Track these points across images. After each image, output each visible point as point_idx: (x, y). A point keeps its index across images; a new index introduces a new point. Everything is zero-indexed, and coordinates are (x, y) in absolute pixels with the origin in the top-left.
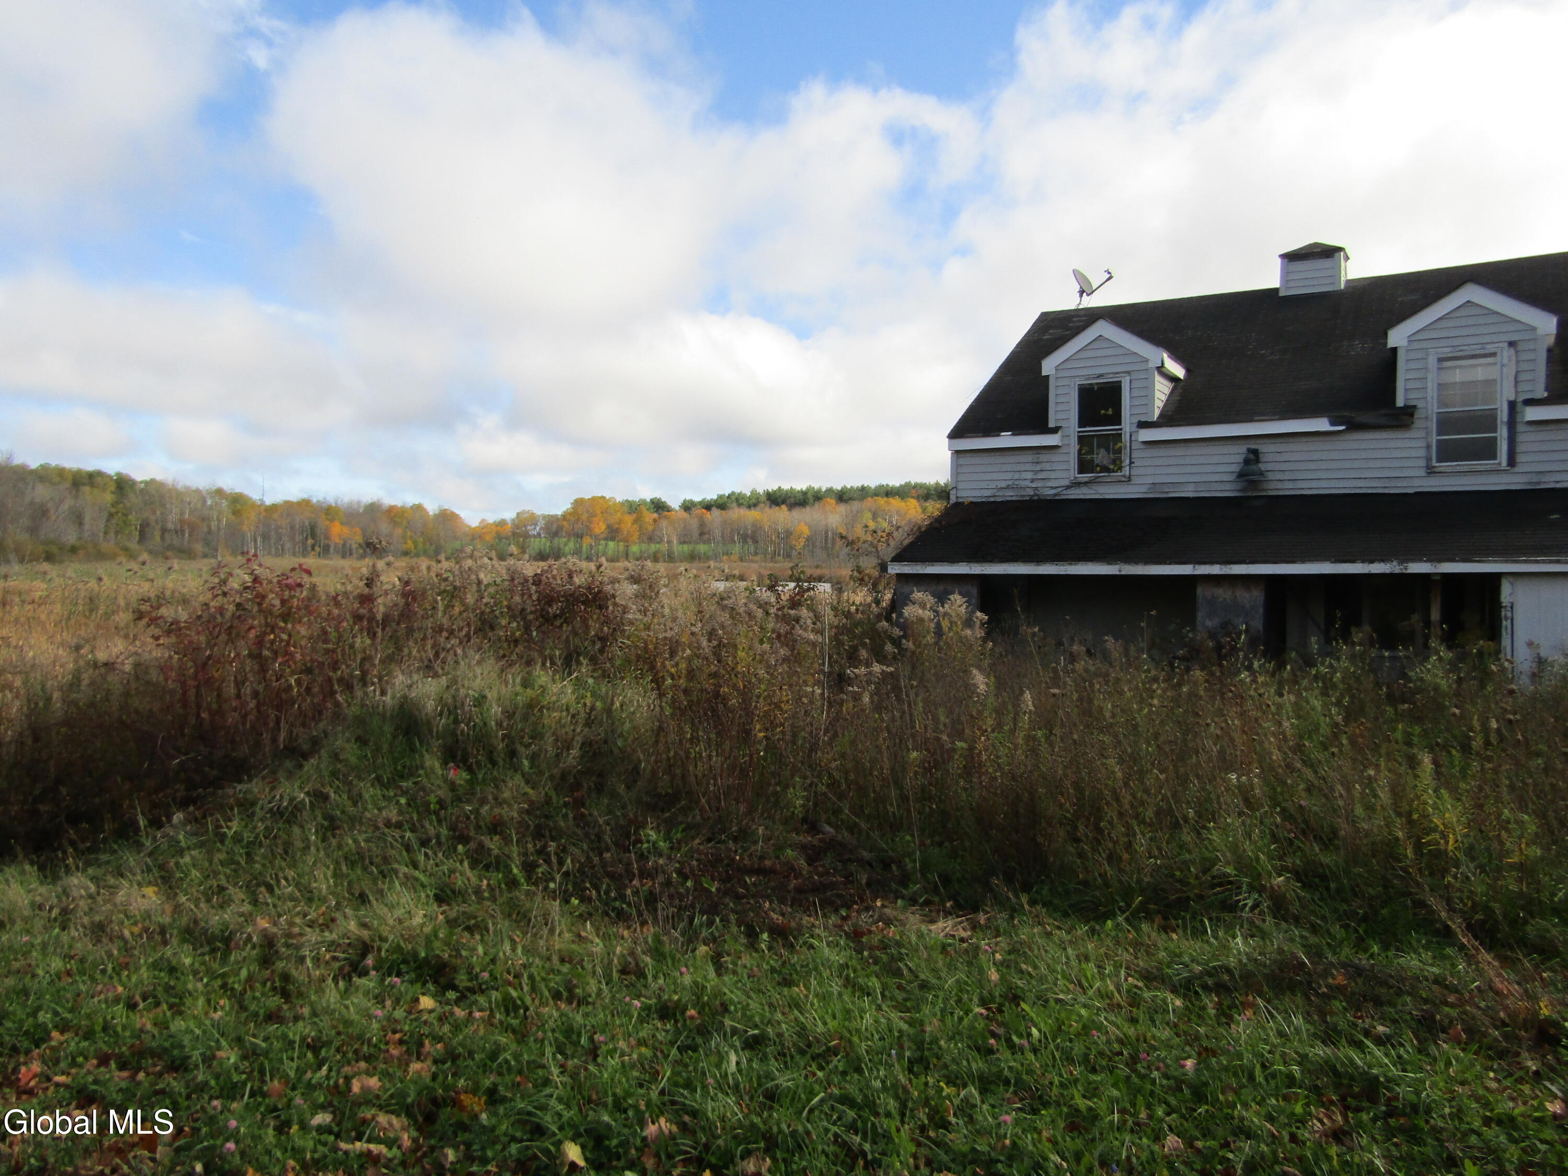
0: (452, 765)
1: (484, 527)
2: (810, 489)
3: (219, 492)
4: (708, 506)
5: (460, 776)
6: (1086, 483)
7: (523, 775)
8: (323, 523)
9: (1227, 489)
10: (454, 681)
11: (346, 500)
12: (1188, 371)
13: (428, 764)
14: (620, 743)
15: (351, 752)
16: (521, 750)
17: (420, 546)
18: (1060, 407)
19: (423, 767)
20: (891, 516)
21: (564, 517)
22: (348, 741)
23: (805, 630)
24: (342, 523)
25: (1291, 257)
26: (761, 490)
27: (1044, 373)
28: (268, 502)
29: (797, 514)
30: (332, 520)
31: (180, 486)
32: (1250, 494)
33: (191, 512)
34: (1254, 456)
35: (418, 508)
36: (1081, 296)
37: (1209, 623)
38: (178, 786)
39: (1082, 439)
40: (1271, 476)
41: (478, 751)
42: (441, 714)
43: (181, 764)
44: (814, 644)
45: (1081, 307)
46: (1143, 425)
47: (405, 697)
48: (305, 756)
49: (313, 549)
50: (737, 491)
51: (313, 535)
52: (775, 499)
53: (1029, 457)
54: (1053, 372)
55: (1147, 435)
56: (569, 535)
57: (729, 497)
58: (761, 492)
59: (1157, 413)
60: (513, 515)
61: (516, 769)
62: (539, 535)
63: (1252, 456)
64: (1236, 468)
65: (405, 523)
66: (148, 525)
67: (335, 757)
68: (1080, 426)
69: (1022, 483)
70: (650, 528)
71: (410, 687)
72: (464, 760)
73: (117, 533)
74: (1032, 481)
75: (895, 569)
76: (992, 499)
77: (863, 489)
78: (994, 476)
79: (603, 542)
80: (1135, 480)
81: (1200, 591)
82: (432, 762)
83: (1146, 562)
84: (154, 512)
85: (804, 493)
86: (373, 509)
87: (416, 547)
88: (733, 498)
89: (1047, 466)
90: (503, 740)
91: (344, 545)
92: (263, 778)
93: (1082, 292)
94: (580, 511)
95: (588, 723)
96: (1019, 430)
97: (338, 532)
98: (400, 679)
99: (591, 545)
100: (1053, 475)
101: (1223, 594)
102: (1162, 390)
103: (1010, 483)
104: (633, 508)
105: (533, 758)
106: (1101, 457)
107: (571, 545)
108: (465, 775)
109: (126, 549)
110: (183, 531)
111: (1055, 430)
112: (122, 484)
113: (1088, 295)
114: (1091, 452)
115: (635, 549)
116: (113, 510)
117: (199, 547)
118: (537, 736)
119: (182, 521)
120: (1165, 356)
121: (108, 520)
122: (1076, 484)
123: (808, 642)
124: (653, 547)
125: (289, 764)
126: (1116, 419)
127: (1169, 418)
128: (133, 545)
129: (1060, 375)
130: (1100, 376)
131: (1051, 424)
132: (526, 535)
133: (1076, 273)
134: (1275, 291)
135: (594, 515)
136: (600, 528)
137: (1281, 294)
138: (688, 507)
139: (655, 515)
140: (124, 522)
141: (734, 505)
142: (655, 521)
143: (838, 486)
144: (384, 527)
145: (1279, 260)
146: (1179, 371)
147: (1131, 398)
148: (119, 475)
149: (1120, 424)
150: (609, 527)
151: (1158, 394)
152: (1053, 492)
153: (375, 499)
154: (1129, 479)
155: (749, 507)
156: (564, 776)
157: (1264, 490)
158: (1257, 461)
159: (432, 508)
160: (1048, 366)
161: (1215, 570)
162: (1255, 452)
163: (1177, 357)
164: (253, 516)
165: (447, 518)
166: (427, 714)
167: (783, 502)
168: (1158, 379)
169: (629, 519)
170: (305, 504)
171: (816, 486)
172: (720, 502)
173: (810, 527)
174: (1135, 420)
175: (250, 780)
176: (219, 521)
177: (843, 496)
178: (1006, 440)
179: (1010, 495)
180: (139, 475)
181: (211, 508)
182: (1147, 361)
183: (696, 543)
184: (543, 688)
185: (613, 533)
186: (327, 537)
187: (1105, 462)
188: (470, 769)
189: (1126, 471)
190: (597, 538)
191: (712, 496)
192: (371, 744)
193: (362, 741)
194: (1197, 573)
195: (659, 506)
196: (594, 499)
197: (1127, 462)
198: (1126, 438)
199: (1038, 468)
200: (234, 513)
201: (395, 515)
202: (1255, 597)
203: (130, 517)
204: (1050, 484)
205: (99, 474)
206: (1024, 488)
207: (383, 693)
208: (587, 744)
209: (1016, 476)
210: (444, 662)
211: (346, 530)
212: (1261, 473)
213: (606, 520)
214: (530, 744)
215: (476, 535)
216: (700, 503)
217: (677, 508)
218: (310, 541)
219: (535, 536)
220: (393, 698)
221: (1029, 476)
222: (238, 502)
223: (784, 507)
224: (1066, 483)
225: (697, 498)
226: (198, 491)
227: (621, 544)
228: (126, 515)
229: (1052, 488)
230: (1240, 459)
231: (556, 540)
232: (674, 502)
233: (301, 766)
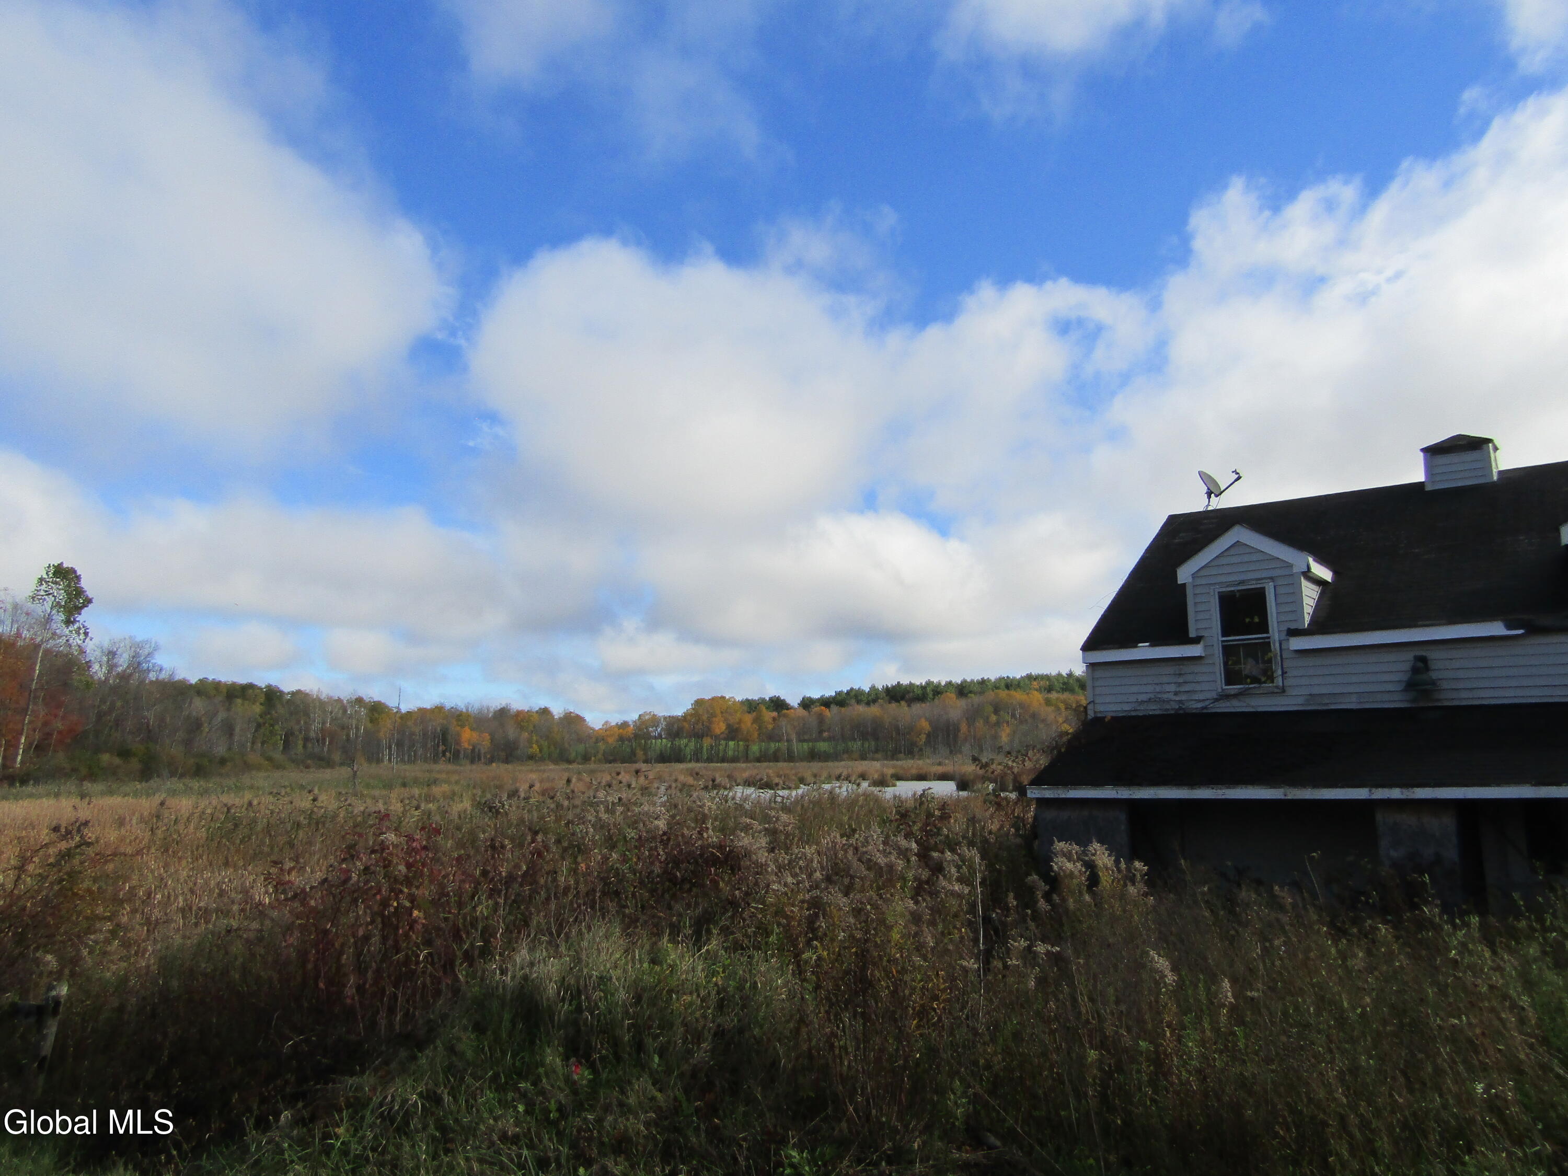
0: (573, 1060)
1: (608, 729)
2: (929, 683)
3: (359, 701)
4: (826, 703)
5: (583, 1075)
6: (1235, 696)
7: (651, 1075)
8: (454, 728)
9: (1396, 700)
10: (577, 960)
11: (477, 706)
12: (1335, 573)
13: (549, 1059)
14: (756, 1031)
15: (467, 1042)
16: (648, 1041)
17: (545, 749)
18: (1201, 616)
19: (543, 1065)
20: (1014, 710)
21: (685, 718)
22: (465, 1029)
23: (950, 881)
24: (472, 729)
25: (1433, 452)
26: (880, 687)
27: (1180, 582)
28: (404, 709)
29: (917, 708)
30: (462, 726)
31: (323, 697)
32: (1422, 704)
33: (333, 720)
34: (1421, 665)
35: (545, 712)
36: (1209, 497)
37: (1393, 853)
38: (289, 1076)
39: (1228, 651)
40: (1445, 685)
41: (602, 1044)
42: (563, 1000)
43: (294, 1046)
44: (960, 896)
45: (1210, 508)
46: (1294, 633)
47: (525, 978)
48: (421, 1046)
49: (444, 755)
50: (856, 687)
51: (444, 740)
52: (897, 694)
53: (1170, 669)
54: (1190, 580)
55: (1297, 643)
56: (690, 737)
57: (848, 693)
58: (880, 688)
59: (1307, 619)
60: (635, 717)
61: (643, 1066)
62: (660, 736)
63: (1420, 665)
64: (1405, 677)
65: (531, 728)
66: (292, 734)
67: (451, 1050)
68: (1223, 636)
69: (1165, 696)
70: (770, 727)
71: (532, 964)
72: (587, 1057)
73: (263, 743)
74: (1176, 693)
75: (1034, 793)
76: (1133, 714)
77: (983, 682)
78: (1134, 689)
79: (723, 742)
80: (1290, 692)
81: (1379, 817)
82: (552, 1057)
83: (1316, 785)
84: (298, 722)
85: (923, 688)
86: (503, 713)
87: (541, 751)
88: (853, 694)
89: (1189, 678)
90: (629, 1030)
91: (473, 750)
92: (376, 1070)
93: (1209, 494)
94: (701, 712)
95: (721, 1006)
96: (1156, 642)
97: (467, 737)
98: (522, 955)
99: (712, 747)
100: (1198, 687)
101: (1408, 820)
102: (1310, 595)
103: (1152, 696)
104: (751, 706)
105: (662, 1052)
106: (1249, 667)
107: (692, 745)
108: (587, 1074)
109: (270, 759)
110: (324, 739)
111: (1197, 640)
112: (272, 695)
113: (1217, 496)
114: (1238, 662)
115: (755, 748)
116: (261, 720)
117: (337, 757)
118: (666, 1025)
119: (322, 730)
120: (1311, 560)
121: (256, 731)
122: (1225, 697)
123: (953, 894)
124: (773, 746)
125: (403, 1054)
126: (1263, 627)
127: (1320, 625)
128: (278, 756)
129: (1199, 582)
130: (1242, 582)
131: (1192, 634)
132: (648, 736)
133: (1202, 475)
134: (1421, 485)
135: (713, 715)
136: (720, 727)
137: (1429, 488)
138: (807, 704)
139: (775, 714)
140: (271, 732)
141: (853, 701)
142: (774, 719)
143: (957, 680)
144: (511, 732)
145: (1421, 455)
146: (1324, 573)
147: (1277, 604)
148: (269, 687)
149: (1267, 632)
150: (729, 726)
151: (1306, 601)
152: (1199, 705)
153: (504, 705)
154: (1283, 690)
155: (868, 704)
156: (694, 1075)
157: (1439, 700)
158: (1427, 669)
159: (557, 710)
160: (1184, 574)
161: (1396, 793)
162: (1423, 660)
163: (1323, 560)
164: (389, 723)
165: (572, 720)
166: (548, 999)
167: (903, 698)
168: (1305, 584)
169: (748, 719)
170: (439, 709)
171: (935, 680)
172: (839, 698)
173: (931, 723)
174: (1284, 628)
175: (363, 1072)
176: (357, 728)
177: (963, 690)
178: (1144, 651)
179: (1154, 709)
180: (288, 686)
181: (350, 717)
182: (1290, 566)
183: (816, 740)
184: (673, 967)
185: (733, 733)
186: (458, 743)
187: (1255, 672)
188: (592, 1066)
189: (1279, 681)
190: (717, 738)
191: (830, 693)
192: (489, 1033)
193: (479, 1028)
194: (1374, 797)
195: (778, 704)
196: (713, 699)
197: (1280, 672)
198: (1275, 647)
199: (1181, 680)
200: (371, 721)
201: (521, 719)
202: (1448, 823)
203: (276, 727)
204: (1196, 697)
205: (251, 686)
206: (1169, 701)
207: (503, 972)
208: (719, 1033)
209: (1158, 689)
210: (567, 936)
211: (475, 735)
212: (1433, 683)
213: (726, 720)
214: (658, 1036)
215: (599, 737)
216: (818, 700)
217: (796, 705)
218: (441, 748)
219: (655, 738)
220: (513, 978)
221: (1173, 688)
222: (376, 709)
223: (903, 703)
224: (1214, 695)
225: (816, 695)
226: (339, 700)
227: (741, 743)
228: (272, 725)
229: (1199, 701)
230: (1407, 666)
231: (677, 743)
232: (793, 700)
233: (414, 1058)
